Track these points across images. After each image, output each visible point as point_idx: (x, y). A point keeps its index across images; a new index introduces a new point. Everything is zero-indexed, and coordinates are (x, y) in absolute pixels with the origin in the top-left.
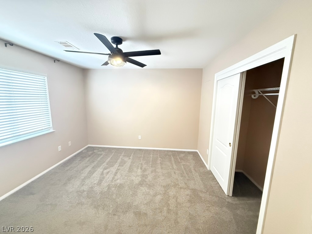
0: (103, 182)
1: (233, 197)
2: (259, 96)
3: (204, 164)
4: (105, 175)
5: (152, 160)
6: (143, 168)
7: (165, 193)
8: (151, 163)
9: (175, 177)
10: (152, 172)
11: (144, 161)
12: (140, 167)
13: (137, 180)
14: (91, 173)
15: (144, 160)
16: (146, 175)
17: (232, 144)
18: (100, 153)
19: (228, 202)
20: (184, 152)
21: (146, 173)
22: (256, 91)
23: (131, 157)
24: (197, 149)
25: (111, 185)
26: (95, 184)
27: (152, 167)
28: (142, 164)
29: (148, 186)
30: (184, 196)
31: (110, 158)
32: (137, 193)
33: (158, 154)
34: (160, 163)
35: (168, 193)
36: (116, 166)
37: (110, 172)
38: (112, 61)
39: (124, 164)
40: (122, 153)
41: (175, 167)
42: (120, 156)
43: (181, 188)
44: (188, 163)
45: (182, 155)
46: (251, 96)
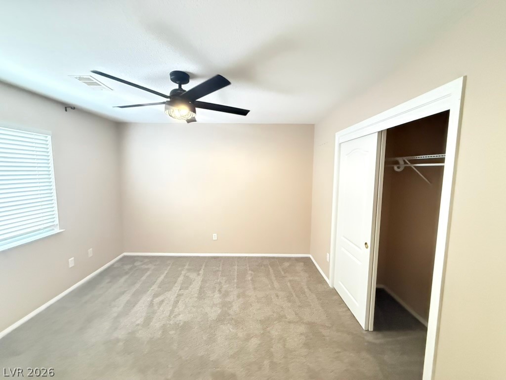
0: (154, 320)
1: (375, 332)
2: (405, 167)
3: (323, 277)
4: (156, 308)
5: (238, 275)
6: (223, 290)
7: (263, 333)
8: (235, 281)
9: (278, 304)
10: (238, 297)
11: (224, 278)
12: (217, 289)
13: (213, 313)
14: (131, 304)
15: (224, 276)
16: (230, 303)
17: (369, 244)
18: (146, 267)
19: (368, 342)
20: (289, 259)
21: (228, 299)
22: (400, 160)
23: (201, 272)
24: (309, 253)
25: (168, 326)
26: (138, 325)
27: (237, 287)
28: (220, 283)
29: (233, 321)
30: (295, 336)
31: (165, 274)
32: (216, 336)
33: (246, 265)
34: (252, 280)
35: (269, 332)
36: (176, 289)
37: (166, 302)
38: (171, 110)
39: (190, 285)
40: (184, 266)
41: (276, 285)
42: (182, 270)
43: (289, 322)
44: (297, 278)
45: (287, 264)
46: (393, 168)
